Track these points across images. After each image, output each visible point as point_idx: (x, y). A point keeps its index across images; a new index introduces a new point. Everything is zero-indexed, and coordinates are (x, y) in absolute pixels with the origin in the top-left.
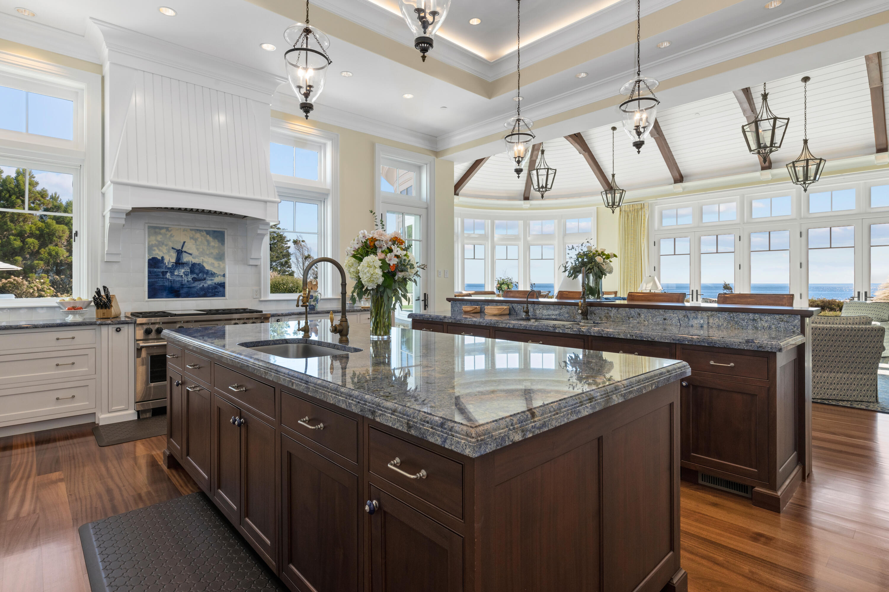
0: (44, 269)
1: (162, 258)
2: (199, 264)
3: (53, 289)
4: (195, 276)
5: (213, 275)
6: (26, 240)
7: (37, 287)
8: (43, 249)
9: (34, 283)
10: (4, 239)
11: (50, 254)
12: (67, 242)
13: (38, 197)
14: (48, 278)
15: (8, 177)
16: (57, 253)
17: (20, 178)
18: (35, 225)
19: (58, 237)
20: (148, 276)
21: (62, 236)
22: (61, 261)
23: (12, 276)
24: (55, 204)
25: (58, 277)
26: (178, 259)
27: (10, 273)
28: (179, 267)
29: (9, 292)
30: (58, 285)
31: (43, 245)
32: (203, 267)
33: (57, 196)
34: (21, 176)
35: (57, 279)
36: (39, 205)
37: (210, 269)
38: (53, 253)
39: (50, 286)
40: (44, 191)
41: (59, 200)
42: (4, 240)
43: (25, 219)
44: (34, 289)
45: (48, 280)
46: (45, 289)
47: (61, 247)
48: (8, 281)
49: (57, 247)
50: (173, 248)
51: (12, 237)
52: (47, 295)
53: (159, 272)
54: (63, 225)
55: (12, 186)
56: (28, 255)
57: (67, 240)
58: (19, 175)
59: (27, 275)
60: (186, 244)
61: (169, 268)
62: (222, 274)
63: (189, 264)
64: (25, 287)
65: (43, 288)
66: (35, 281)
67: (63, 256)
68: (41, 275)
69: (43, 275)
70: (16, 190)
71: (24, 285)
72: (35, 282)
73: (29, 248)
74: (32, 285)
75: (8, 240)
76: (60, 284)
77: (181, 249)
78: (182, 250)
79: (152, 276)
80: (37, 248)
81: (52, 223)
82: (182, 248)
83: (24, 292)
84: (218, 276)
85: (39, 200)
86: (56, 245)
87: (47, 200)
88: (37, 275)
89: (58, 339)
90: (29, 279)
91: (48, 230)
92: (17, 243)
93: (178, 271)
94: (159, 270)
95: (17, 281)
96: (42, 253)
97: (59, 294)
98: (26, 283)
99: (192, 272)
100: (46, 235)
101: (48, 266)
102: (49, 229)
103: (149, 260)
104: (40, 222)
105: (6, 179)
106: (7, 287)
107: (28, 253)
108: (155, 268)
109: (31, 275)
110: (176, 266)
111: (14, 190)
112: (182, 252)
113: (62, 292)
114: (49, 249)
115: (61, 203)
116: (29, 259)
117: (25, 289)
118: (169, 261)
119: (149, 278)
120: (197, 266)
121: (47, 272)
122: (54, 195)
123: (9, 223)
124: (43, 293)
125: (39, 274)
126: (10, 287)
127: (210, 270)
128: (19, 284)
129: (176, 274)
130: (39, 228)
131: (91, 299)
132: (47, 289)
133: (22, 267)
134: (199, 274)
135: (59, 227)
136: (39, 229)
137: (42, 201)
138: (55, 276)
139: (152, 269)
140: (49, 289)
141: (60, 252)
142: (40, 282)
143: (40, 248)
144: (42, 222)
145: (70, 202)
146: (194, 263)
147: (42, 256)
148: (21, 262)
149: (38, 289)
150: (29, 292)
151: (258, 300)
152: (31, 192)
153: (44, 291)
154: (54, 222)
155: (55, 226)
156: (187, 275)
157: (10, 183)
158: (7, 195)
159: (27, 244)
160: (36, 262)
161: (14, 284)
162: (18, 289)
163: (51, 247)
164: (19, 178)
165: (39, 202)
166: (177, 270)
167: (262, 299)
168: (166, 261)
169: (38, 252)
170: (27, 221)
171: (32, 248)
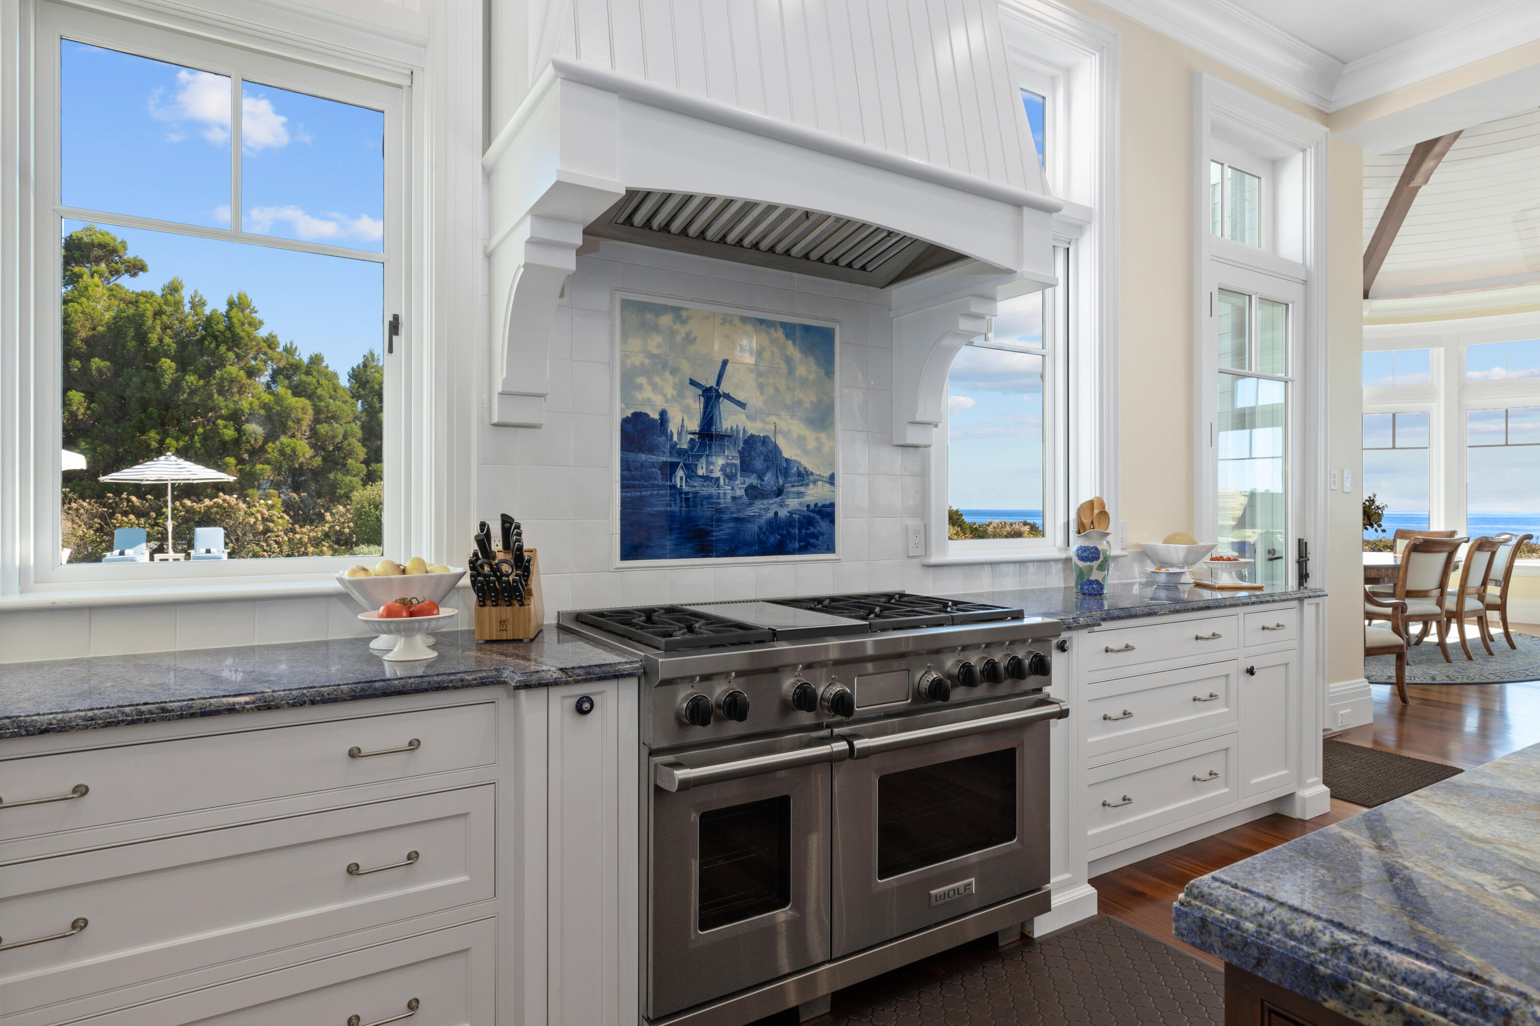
0: (272, 481)
1: (663, 414)
2: (765, 440)
3: (287, 517)
4: (753, 480)
5: (803, 476)
6: (244, 427)
7: (262, 514)
8: (270, 444)
9: (256, 507)
10: (208, 425)
11: (282, 452)
12: (310, 431)
13: (263, 347)
14: (279, 497)
15: (214, 311)
16: (294, 451)
17: (234, 313)
18: (258, 399)
19: (296, 420)
20: (623, 478)
21: (302, 420)
22: (301, 464)
23: (221, 494)
24: (291, 361)
25: (295, 495)
26: (708, 419)
27: (219, 487)
28: (710, 448)
29: (216, 522)
30: (296, 510)
31: (271, 437)
32: (776, 450)
33: (294, 347)
34: (235, 310)
35: (295, 499)
36: (265, 362)
37: (794, 458)
38: (288, 451)
39: (283, 512)
40: (273, 337)
41: (297, 354)
42: (208, 427)
43: (241, 388)
44: (256, 518)
45: (280, 500)
46: (275, 518)
47: (301, 440)
48: (215, 503)
49: (294, 440)
50: (693, 383)
51: (220, 422)
52: (278, 529)
53: (653, 465)
54: (302, 399)
55: (221, 327)
56: (247, 455)
57: (310, 426)
58: (233, 308)
59: (245, 492)
60: (729, 367)
61: (681, 453)
62: (827, 474)
63: (737, 437)
64: (242, 513)
65: (271, 516)
66: (258, 502)
67: (304, 455)
68: (267, 491)
69: (271, 491)
70: (228, 334)
71: (239, 510)
72: (257, 505)
73: (247, 442)
74: (254, 510)
75: (214, 427)
76: (300, 508)
77: (714, 386)
78: (717, 391)
79: (634, 479)
80: (260, 443)
81: (286, 394)
82: (718, 383)
83: (239, 523)
84: (815, 482)
85: (265, 354)
86: (293, 436)
87: (278, 353)
88: (261, 491)
89: (354, 754)
90: (248, 499)
91: (279, 408)
92: (229, 433)
93: (709, 463)
94: (654, 458)
95: (228, 503)
96: (270, 450)
97: (297, 526)
98: (243, 506)
99: (746, 467)
100: (276, 418)
101: (279, 475)
102: (281, 406)
103: (625, 422)
104: (266, 394)
105: (211, 315)
106: (211, 513)
107: (246, 450)
108: (641, 450)
109: (250, 491)
110: (703, 445)
111: (224, 335)
112: (718, 396)
113: (302, 524)
114: (282, 444)
115: (301, 359)
116: (249, 462)
117: (241, 518)
118: (682, 426)
119: (624, 487)
120: (759, 447)
121: (277, 486)
122: (289, 346)
123: (216, 396)
124: (271, 525)
125: (265, 489)
126: (217, 513)
127: (795, 461)
128: (232, 508)
129: (700, 472)
130: (265, 404)
131: (460, 567)
132: (278, 518)
133: (236, 476)
134: (764, 474)
135: (297, 402)
136: (265, 406)
137: (269, 355)
138: (290, 494)
139: (632, 456)
140: (282, 517)
141: (299, 448)
142: (267, 505)
143: (266, 441)
144: (269, 393)
145: (316, 356)
146: (752, 436)
147: (270, 456)
148: (233, 468)
149: (263, 518)
150: (248, 523)
151: (917, 561)
152: (251, 337)
153: (273, 522)
154: (289, 392)
155: (289, 401)
156: (730, 477)
157: (218, 323)
158: (213, 346)
159: (245, 434)
160: (259, 466)
161: (225, 508)
162: (229, 516)
163: (284, 439)
164: (231, 313)
165: (264, 357)
166: (703, 460)
167: (934, 559)
168: (673, 427)
169: (262, 449)
170: (244, 392)
171: (252, 441)
